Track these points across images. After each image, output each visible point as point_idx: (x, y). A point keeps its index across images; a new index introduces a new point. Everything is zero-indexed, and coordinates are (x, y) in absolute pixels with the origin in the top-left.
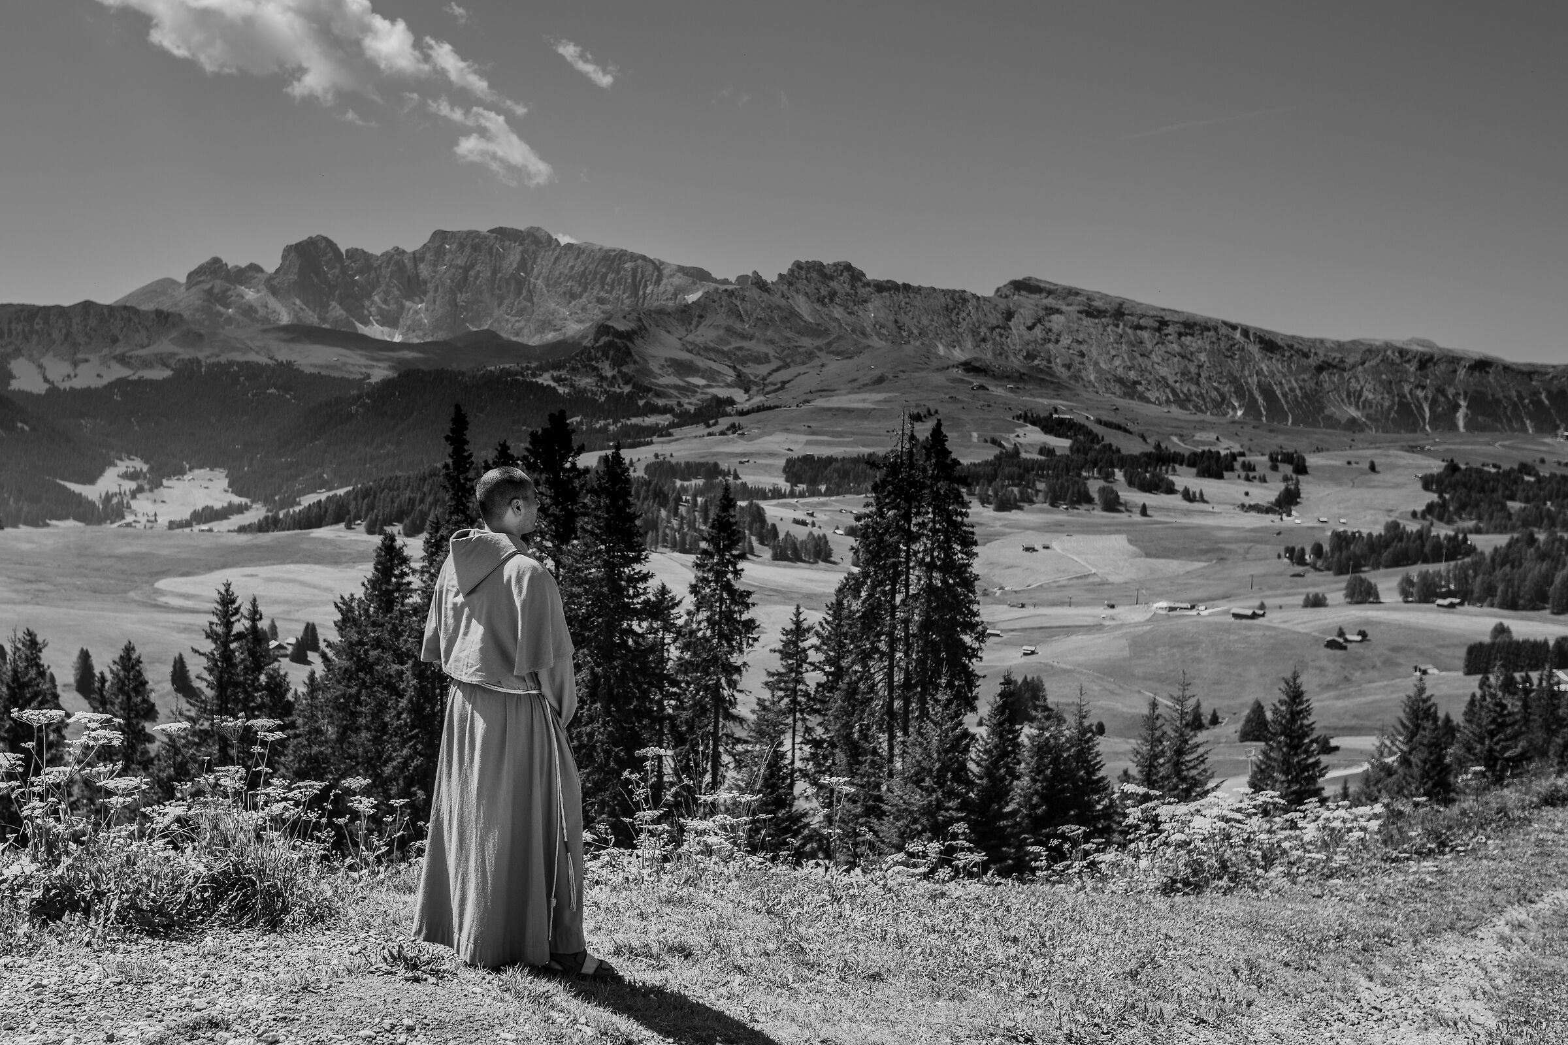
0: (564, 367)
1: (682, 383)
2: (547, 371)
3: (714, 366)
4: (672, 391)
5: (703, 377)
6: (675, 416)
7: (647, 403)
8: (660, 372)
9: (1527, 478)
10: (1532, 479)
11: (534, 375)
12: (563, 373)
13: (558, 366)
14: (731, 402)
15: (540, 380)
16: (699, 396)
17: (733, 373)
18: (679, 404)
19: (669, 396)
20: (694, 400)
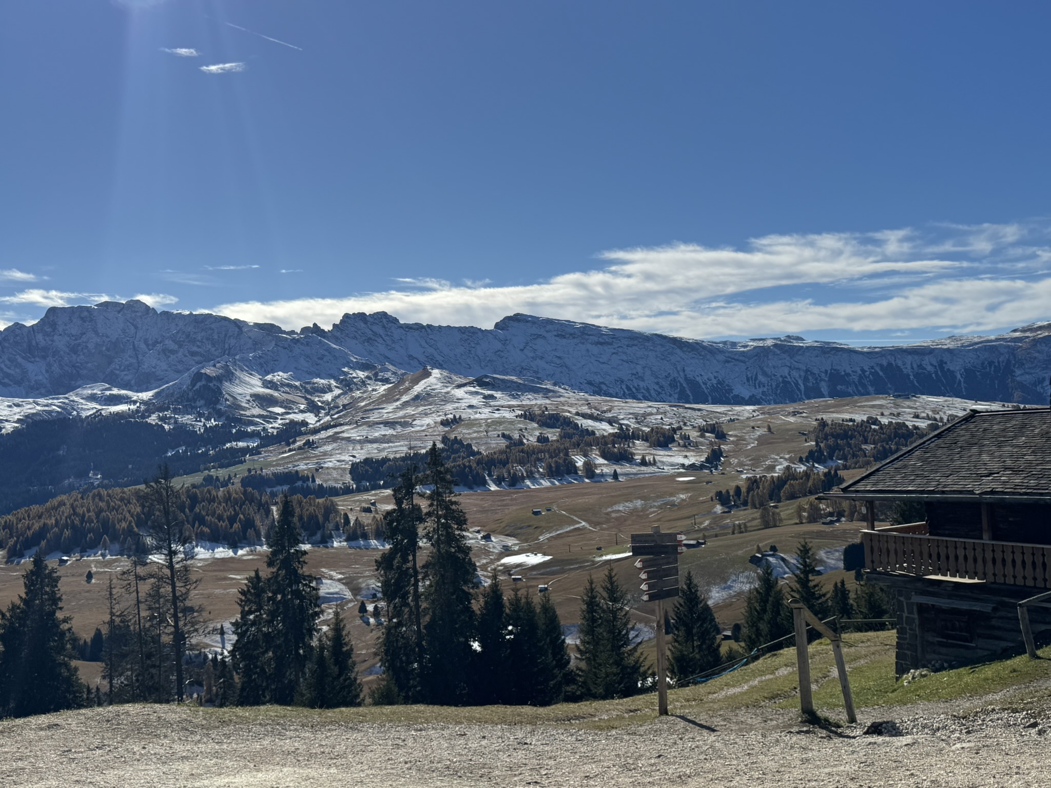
0: (167, 409)
1: (265, 413)
2: (154, 413)
3: (290, 397)
4: (258, 420)
5: (281, 407)
6: (261, 438)
7: (239, 431)
8: (247, 406)
9: (873, 427)
10: (877, 427)
11: (143, 417)
12: (168, 413)
13: (161, 409)
14: (304, 423)
15: (149, 420)
16: (280, 422)
17: (305, 402)
18: (264, 429)
19: (256, 424)
20: (276, 425)
